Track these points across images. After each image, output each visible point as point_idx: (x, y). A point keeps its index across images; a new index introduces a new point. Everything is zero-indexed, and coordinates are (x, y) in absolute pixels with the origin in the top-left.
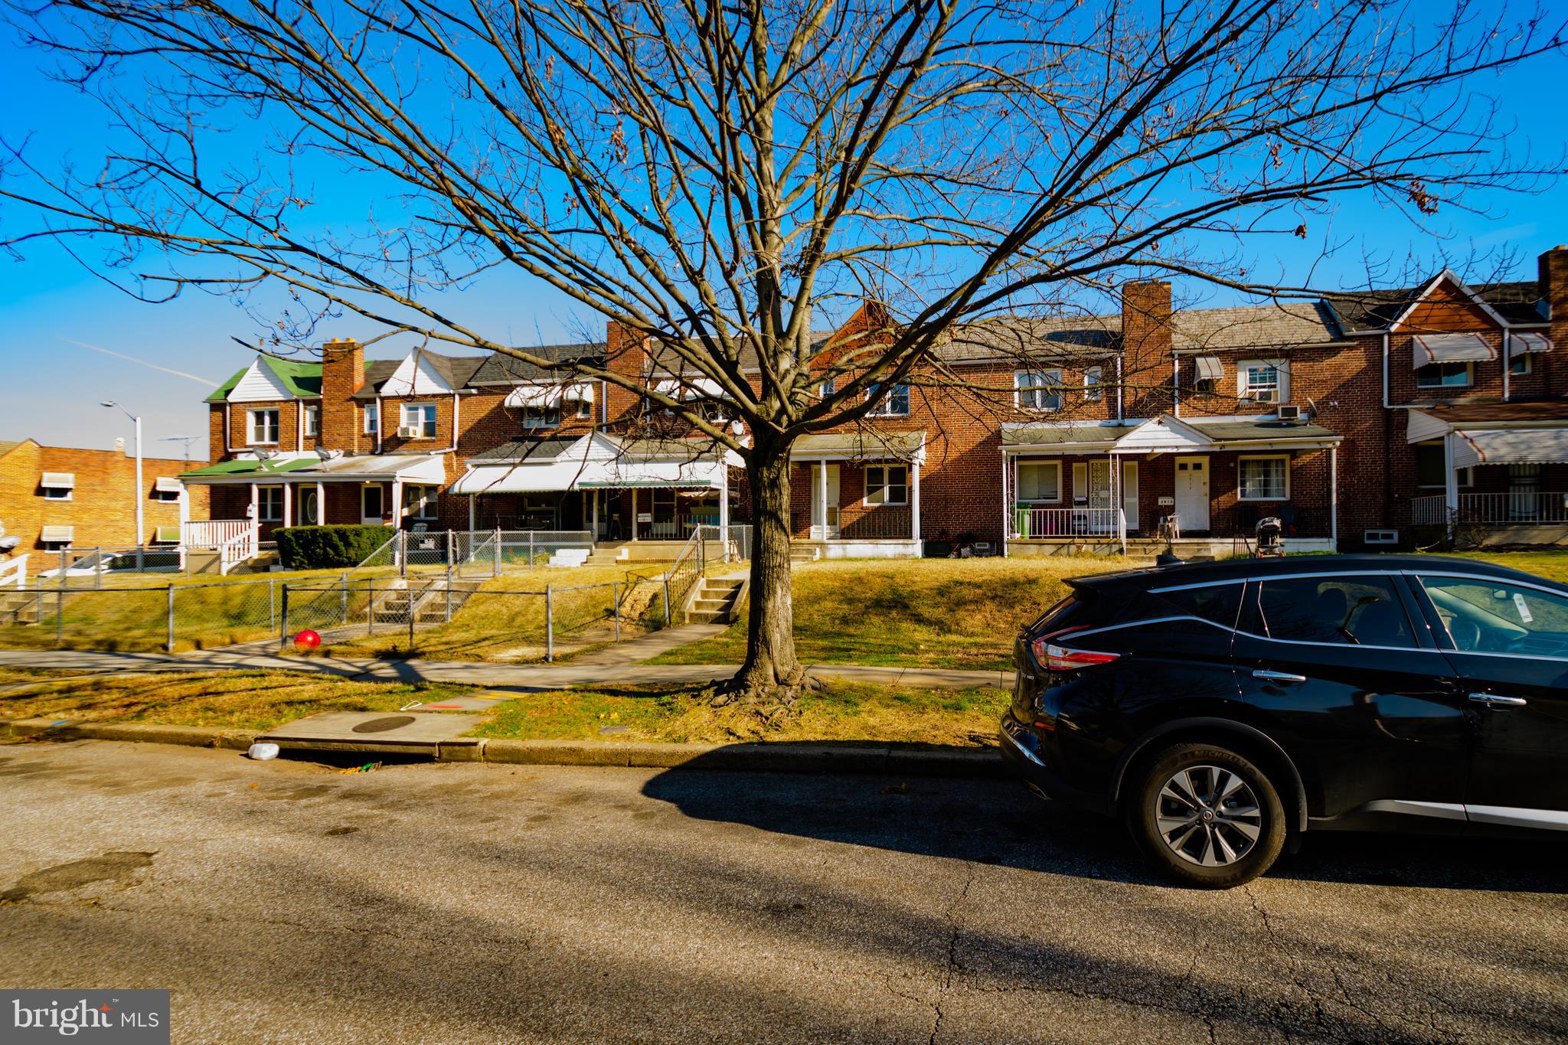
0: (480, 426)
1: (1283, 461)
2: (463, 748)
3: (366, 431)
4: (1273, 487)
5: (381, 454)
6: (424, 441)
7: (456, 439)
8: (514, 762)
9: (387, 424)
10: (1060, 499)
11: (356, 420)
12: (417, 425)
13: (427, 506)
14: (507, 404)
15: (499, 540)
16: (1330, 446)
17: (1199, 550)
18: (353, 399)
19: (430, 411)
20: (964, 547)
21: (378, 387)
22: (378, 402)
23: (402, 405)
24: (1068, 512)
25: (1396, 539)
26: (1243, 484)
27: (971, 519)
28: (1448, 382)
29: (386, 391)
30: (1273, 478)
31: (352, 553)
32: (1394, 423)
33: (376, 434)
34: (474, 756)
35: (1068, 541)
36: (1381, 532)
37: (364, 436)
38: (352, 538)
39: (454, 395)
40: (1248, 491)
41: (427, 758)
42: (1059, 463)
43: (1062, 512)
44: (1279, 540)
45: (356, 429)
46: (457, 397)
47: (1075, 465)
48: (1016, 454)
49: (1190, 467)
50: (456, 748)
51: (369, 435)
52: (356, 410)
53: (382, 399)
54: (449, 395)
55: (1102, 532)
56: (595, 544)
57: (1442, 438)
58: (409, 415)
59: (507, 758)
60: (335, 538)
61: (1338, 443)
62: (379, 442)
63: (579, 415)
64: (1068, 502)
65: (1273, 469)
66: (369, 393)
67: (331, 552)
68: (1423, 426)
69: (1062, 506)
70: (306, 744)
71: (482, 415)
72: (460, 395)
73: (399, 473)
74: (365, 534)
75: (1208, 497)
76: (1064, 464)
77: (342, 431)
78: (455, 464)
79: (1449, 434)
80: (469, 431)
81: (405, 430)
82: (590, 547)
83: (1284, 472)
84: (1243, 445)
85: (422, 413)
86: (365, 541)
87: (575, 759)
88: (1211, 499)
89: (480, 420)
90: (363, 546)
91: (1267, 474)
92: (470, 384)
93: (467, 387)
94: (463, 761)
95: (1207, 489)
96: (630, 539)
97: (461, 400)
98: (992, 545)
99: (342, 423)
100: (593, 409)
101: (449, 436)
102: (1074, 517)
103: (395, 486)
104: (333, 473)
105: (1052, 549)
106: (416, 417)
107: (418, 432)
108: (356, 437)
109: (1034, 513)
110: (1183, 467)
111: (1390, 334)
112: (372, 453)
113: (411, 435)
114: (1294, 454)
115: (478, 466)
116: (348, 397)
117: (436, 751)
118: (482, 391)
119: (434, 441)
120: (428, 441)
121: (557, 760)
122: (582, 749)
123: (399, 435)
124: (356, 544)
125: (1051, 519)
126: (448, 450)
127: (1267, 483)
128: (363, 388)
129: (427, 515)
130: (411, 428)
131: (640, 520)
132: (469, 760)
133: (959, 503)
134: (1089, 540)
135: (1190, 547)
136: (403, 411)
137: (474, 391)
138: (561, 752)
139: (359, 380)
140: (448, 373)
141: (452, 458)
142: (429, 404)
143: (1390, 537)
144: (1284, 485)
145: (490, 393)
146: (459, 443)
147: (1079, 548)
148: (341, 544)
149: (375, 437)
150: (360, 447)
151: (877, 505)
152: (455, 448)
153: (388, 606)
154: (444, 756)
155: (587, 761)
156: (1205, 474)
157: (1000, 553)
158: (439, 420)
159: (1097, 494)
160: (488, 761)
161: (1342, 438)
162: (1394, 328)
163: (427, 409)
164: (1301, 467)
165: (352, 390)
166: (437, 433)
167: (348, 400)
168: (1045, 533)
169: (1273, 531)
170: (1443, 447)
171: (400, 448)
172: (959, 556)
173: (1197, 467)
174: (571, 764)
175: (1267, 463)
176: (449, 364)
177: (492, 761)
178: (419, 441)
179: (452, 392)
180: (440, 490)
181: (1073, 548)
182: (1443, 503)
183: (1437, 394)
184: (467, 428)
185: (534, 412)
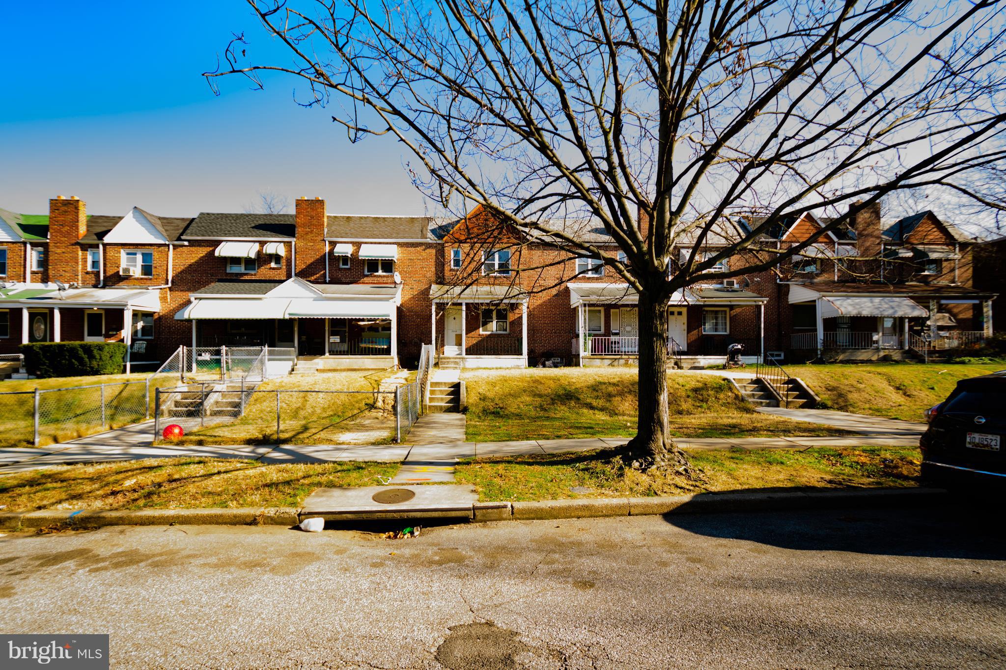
0: (191, 269)
1: (725, 312)
2: (495, 510)
3: (89, 269)
4: (720, 327)
5: (104, 287)
6: (142, 279)
7: (170, 278)
8: (537, 519)
9: (108, 265)
10: (603, 331)
11: (80, 260)
12: (135, 266)
13: (143, 328)
14: (217, 254)
15: (266, 354)
16: (761, 303)
17: (694, 363)
18: (77, 244)
19: (146, 257)
20: (548, 360)
21: (101, 235)
22: (101, 247)
23: (122, 251)
24: (608, 339)
25: (782, 357)
26: (705, 325)
27: (549, 342)
28: (808, 269)
29: (107, 239)
30: (720, 321)
31: (95, 364)
32: (782, 291)
33: (99, 272)
34: (505, 516)
35: (619, 357)
36: (776, 353)
37: (87, 273)
38: (95, 352)
39: (168, 245)
40: (708, 329)
41: (465, 520)
42: (602, 309)
43: (605, 339)
44: (740, 357)
45: (80, 267)
46: (171, 247)
47: (612, 310)
48: (587, 302)
49: (676, 313)
50: (490, 511)
51: (92, 273)
52: (80, 253)
53: (105, 245)
54: (165, 245)
55: (628, 352)
56: (297, 357)
57: (815, 301)
58: (127, 258)
59: (532, 516)
60: (81, 352)
61: (765, 302)
62: (102, 278)
63: (273, 265)
64: (608, 332)
65: (720, 316)
66: (93, 240)
67: (76, 363)
68: (799, 294)
69: (604, 335)
70: (349, 516)
71: (192, 261)
72: (174, 245)
73: (130, 303)
74: (106, 348)
75: (686, 332)
76: (605, 310)
77: (68, 269)
78: (169, 297)
79: (818, 299)
80: (181, 273)
81: (126, 270)
82: (292, 360)
83: (725, 318)
84: (715, 301)
85: (139, 257)
86: (105, 355)
87: (587, 513)
88: (688, 333)
89: (190, 265)
90: (104, 358)
91: (716, 318)
92: (183, 237)
93: (179, 239)
94: (496, 520)
95: (685, 327)
96: (324, 354)
97: (174, 249)
98: (562, 359)
99: (67, 262)
100: (284, 262)
101: (164, 276)
102: (612, 342)
103: (126, 313)
104: (69, 301)
105: (609, 362)
106: (135, 260)
107: (136, 271)
108: (80, 273)
109: (595, 339)
110: (672, 313)
111: (782, 242)
112: (95, 286)
113: (131, 274)
114: (731, 307)
115: (201, 299)
116: (74, 242)
117: (470, 514)
118: (193, 243)
119: (151, 279)
120: (146, 279)
121: (573, 514)
122: (593, 505)
123: (121, 273)
124: (98, 357)
125: (598, 343)
126: (163, 286)
127: (717, 324)
128: (85, 236)
129: (143, 335)
130: (132, 269)
131: (332, 340)
132: (501, 519)
133: (542, 332)
134: (631, 357)
135: (688, 361)
136: (123, 254)
137: (186, 243)
138: (576, 509)
139: (83, 229)
140: (160, 228)
141: (166, 293)
142: (146, 251)
143: (780, 355)
144: (726, 325)
145: (200, 246)
146: (173, 282)
147: (627, 360)
148: (85, 357)
149: (97, 274)
150: (84, 282)
151: (489, 333)
152: (170, 285)
153: (177, 404)
154: (479, 517)
155: (597, 514)
156: (684, 318)
157: (577, 364)
158: (155, 263)
159: (625, 329)
160: (516, 519)
161: (768, 299)
162: (784, 237)
163: (143, 254)
164: (735, 315)
165: (77, 236)
166: (154, 273)
167: (73, 245)
168: (605, 352)
169: (738, 352)
170: (815, 306)
171: (121, 284)
172: (544, 366)
173: (680, 313)
174: (584, 517)
175: (716, 312)
176: (159, 222)
177: (519, 519)
178: (137, 279)
179: (167, 243)
180: (156, 316)
181: (622, 362)
182: (816, 336)
183: (803, 276)
184: (179, 270)
185: (236, 261)
